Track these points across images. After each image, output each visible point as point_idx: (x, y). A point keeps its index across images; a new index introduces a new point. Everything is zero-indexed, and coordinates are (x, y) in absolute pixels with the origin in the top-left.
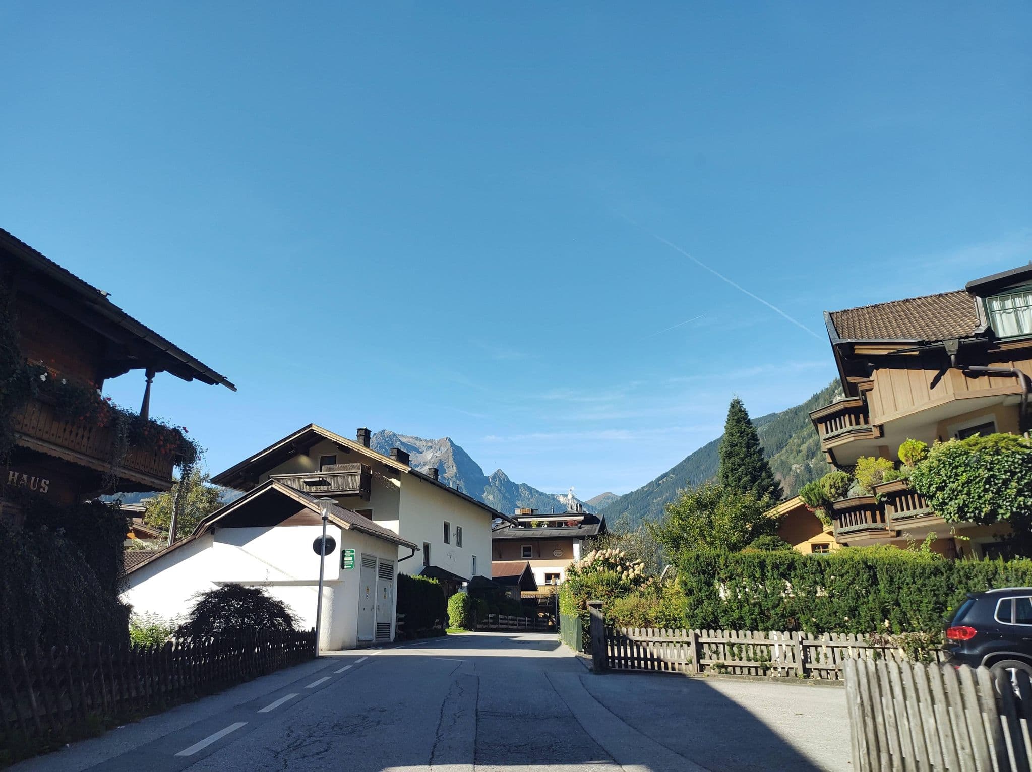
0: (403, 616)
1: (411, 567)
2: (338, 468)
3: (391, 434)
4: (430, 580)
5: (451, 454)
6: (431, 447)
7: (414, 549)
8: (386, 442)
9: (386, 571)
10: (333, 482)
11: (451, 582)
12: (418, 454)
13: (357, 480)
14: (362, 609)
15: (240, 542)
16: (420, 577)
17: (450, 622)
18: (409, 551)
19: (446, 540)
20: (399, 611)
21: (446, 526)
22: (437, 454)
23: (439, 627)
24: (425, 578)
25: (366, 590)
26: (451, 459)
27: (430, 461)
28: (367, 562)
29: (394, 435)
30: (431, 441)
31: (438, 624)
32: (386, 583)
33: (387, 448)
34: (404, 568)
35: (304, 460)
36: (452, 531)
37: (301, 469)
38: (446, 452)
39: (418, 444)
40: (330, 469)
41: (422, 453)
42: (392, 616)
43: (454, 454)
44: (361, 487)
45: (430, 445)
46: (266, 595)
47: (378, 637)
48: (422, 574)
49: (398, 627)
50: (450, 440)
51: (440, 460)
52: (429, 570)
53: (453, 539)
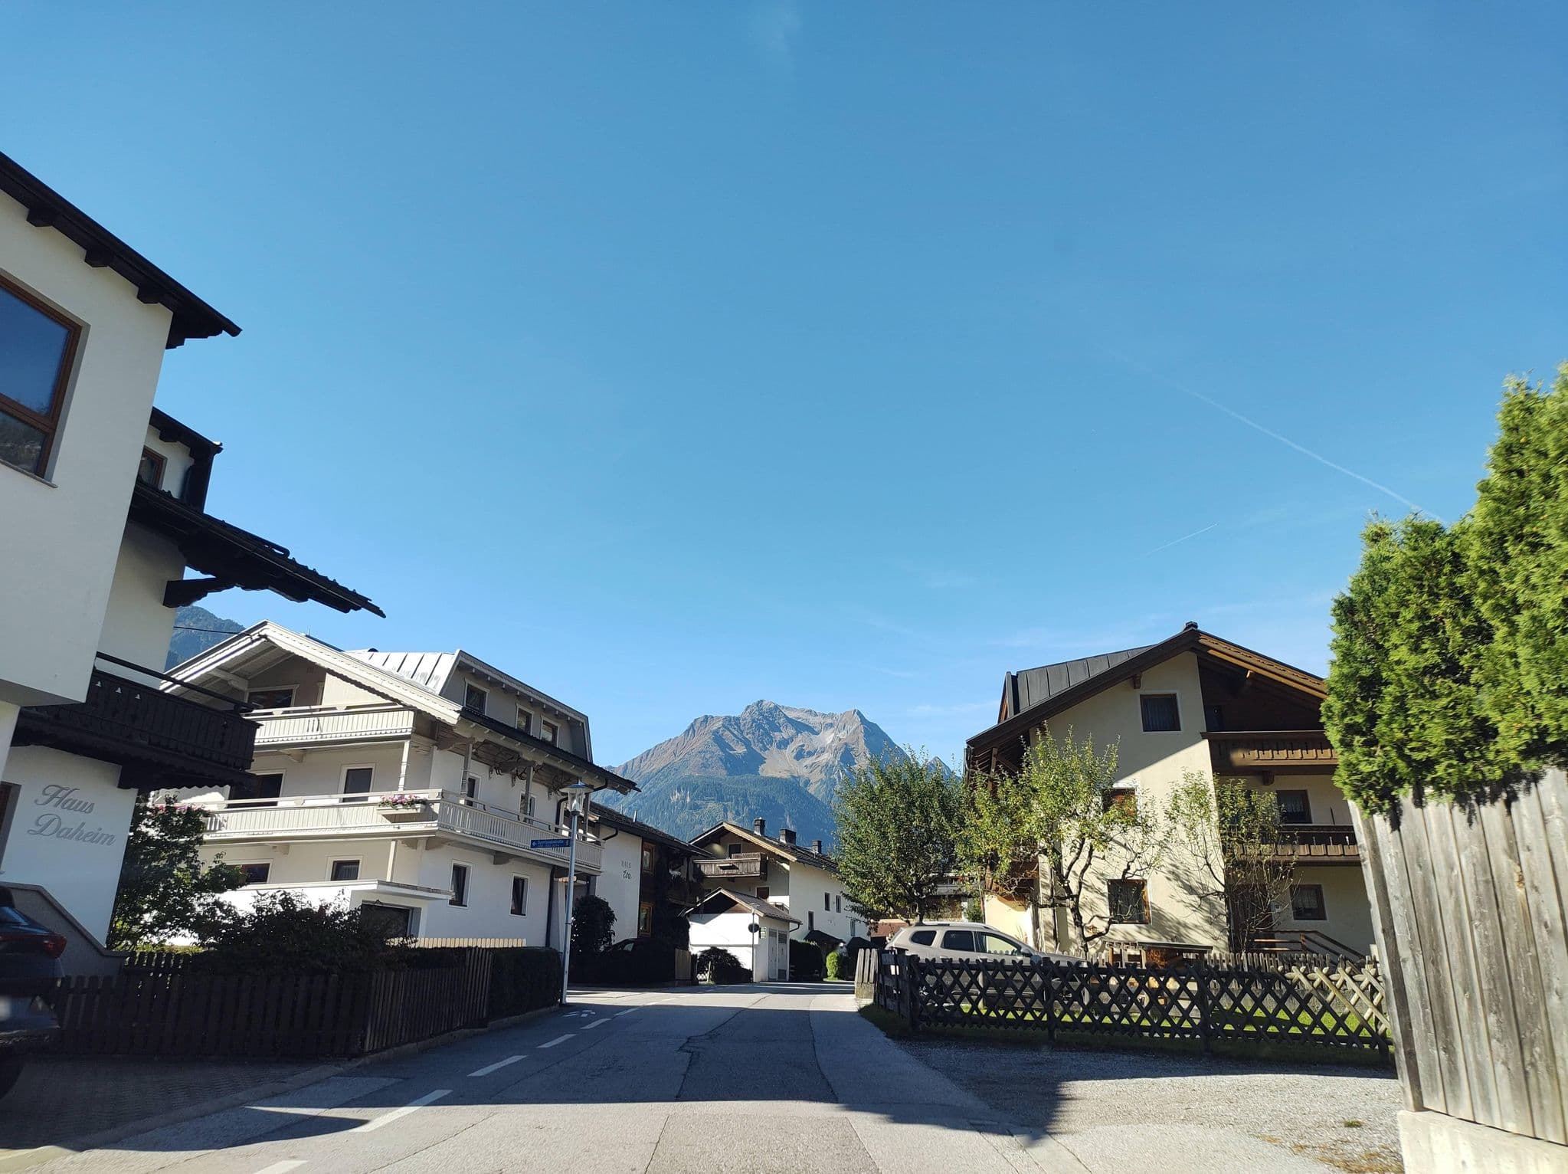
0: (793, 966)
1: (798, 934)
2: (743, 856)
3: (772, 706)
4: (811, 943)
5: (861, 735)
6: (831, 725)
7: (799, 923)
8: (765, 718)
9: (783, 938)
10: (740, 867)
11: (831, 943)
12: (813, 736)
13: (758, 865)
14: (770, 960)
15: (704, 922)
16: (804, 941)
17: (828, 973)
18: (797, 926)
19: (827, 908)
20: (791, 963)
21: (827, 896)
22: (840, 735)
23: (818, 975)
24: (807, 942)
25: (772, 950)
26: (862, 742)
27: (830, 747)
28: (772, 934)
29: (776, 707)
30: (832, 716)
31: (817, 973)
32: (783, 945)
33: (767, 727)
34: (792, 936)
35: (717, 848)
36: (833, 900)
37: (716, 856)
38: (854, 731)
39: (812, 721)
40: (737, 857)
41: (817, 734)
42: (787, 967)
43: (867, 734)
44: (761, 871)
45: (829, 721)
46: (729, 952)
47: (779, 978)
48: (806, 939)
49: (790, 972)
50: (859, 713)
51: (846, 744)
52: (813, 934)
53: (833, 906)
